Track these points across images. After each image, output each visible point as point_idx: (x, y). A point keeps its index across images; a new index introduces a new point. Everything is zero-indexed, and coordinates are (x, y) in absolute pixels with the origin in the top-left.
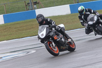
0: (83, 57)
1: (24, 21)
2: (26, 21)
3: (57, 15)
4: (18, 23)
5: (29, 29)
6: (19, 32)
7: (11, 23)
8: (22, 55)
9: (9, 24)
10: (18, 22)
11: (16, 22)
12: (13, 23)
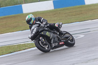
2: (75, 7)
5: (78, 15)
10: (68, 8)
11: (66, 8)
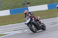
0: (54, 34)
1: (21, 13)
3: (40, 10)
4: (18, 15)
6: (19, 19)
7: (14, 14)
8: (20, 32)
9: (13, 15)
12: (15, 14)
